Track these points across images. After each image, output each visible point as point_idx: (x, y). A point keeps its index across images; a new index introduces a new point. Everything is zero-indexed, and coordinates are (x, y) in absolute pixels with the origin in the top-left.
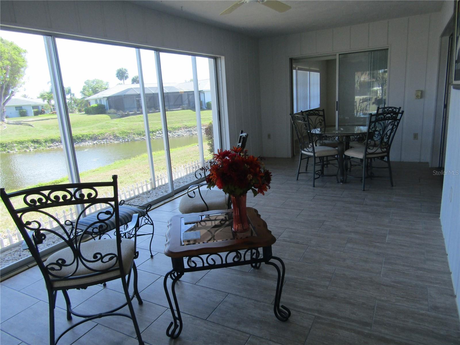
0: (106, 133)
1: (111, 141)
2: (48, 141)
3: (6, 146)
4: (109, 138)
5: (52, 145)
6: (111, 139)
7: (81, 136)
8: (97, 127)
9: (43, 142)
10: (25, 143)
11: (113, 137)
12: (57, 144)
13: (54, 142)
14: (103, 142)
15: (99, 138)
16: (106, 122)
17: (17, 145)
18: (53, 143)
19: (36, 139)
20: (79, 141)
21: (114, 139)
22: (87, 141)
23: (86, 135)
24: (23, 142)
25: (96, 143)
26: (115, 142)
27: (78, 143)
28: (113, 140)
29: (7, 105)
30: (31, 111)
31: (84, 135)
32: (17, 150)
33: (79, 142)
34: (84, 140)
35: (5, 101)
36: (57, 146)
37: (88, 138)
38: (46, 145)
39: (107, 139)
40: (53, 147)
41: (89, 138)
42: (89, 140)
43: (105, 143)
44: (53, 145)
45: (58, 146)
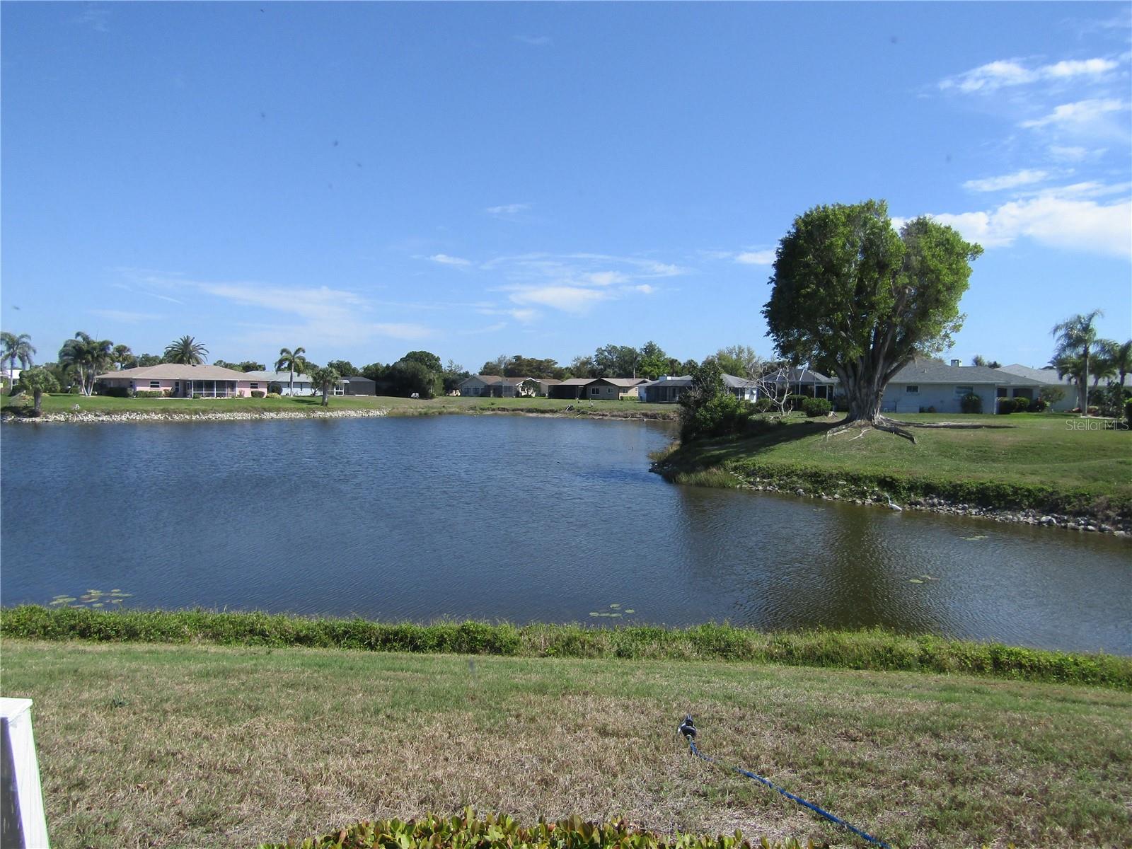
0: (1098, 496)
1: (1103, 526)
2: (917, 488)
3: (821, 483)
4: (1100, 516)
5: (921, 500)
6: (1108, 518)
7: (1009, 491)
8: (1081, 471)
9: (904, 488)
10: (864, 482)
11: (1118, 515)
12: (936, 500)
13: (931, 495)
14: (1073, 524)
15: (1067, 507)
16: (1120, 460)
17: (845, 483)
18: (925, 495)
19: (891, 477)
20: (997, 505)
21: (1119, 522)
22: (1023, 510)
23: (1029, 491)
24: (860, 479)
25: (1049, 522)
26: (1117, 533)
27: (994, 509)
28: (1115, 523)
29: (893, 380)
30: (994, 400)
31: (1021, 489)
32: (836, 496)
33: (999, 508)
34: (1018, 504)
35: (892, 368)
36: (933, 505)
37: (1031, 500)
38: (910, 496)
39: (1093, 516)
40: (922, 505)
41: (1035, 500)
42: (1030, 506)
43: (1078, 530)
44: (925, 500)
45: (936, 506)
